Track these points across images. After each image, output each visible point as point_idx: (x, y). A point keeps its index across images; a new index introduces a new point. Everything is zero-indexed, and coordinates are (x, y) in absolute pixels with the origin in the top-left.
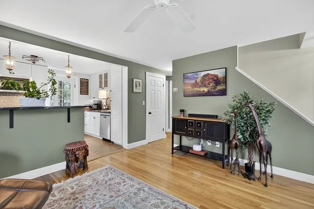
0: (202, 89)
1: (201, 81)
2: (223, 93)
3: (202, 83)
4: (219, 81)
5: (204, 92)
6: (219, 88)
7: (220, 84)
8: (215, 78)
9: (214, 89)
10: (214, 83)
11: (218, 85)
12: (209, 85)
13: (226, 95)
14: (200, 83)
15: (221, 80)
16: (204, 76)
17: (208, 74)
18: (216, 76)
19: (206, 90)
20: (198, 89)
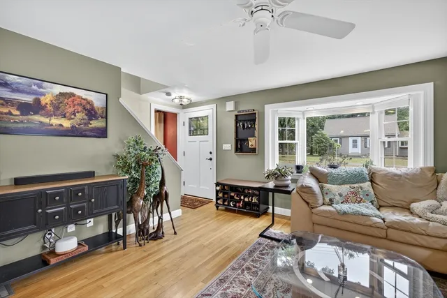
0: (55, 121)
1: (52, 103)
2: (102, 133)
3: (57, 108)
4: (96, 113)
5: (61, 128)
6: (96, 124)
7: (97, 119)
8: (88, 107)
9: (85, 124)
10: (86, 115)
11: (91, 120)
12: (75, 115)
13: (106, 137)
14: (49, 108)
15: (99, 112)
16: (61, 94)
17: (72, 95)
18: (89, 102)
19: (67, 124)
20: (46, 120)
